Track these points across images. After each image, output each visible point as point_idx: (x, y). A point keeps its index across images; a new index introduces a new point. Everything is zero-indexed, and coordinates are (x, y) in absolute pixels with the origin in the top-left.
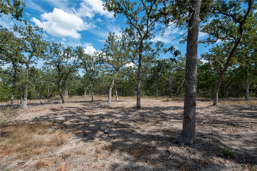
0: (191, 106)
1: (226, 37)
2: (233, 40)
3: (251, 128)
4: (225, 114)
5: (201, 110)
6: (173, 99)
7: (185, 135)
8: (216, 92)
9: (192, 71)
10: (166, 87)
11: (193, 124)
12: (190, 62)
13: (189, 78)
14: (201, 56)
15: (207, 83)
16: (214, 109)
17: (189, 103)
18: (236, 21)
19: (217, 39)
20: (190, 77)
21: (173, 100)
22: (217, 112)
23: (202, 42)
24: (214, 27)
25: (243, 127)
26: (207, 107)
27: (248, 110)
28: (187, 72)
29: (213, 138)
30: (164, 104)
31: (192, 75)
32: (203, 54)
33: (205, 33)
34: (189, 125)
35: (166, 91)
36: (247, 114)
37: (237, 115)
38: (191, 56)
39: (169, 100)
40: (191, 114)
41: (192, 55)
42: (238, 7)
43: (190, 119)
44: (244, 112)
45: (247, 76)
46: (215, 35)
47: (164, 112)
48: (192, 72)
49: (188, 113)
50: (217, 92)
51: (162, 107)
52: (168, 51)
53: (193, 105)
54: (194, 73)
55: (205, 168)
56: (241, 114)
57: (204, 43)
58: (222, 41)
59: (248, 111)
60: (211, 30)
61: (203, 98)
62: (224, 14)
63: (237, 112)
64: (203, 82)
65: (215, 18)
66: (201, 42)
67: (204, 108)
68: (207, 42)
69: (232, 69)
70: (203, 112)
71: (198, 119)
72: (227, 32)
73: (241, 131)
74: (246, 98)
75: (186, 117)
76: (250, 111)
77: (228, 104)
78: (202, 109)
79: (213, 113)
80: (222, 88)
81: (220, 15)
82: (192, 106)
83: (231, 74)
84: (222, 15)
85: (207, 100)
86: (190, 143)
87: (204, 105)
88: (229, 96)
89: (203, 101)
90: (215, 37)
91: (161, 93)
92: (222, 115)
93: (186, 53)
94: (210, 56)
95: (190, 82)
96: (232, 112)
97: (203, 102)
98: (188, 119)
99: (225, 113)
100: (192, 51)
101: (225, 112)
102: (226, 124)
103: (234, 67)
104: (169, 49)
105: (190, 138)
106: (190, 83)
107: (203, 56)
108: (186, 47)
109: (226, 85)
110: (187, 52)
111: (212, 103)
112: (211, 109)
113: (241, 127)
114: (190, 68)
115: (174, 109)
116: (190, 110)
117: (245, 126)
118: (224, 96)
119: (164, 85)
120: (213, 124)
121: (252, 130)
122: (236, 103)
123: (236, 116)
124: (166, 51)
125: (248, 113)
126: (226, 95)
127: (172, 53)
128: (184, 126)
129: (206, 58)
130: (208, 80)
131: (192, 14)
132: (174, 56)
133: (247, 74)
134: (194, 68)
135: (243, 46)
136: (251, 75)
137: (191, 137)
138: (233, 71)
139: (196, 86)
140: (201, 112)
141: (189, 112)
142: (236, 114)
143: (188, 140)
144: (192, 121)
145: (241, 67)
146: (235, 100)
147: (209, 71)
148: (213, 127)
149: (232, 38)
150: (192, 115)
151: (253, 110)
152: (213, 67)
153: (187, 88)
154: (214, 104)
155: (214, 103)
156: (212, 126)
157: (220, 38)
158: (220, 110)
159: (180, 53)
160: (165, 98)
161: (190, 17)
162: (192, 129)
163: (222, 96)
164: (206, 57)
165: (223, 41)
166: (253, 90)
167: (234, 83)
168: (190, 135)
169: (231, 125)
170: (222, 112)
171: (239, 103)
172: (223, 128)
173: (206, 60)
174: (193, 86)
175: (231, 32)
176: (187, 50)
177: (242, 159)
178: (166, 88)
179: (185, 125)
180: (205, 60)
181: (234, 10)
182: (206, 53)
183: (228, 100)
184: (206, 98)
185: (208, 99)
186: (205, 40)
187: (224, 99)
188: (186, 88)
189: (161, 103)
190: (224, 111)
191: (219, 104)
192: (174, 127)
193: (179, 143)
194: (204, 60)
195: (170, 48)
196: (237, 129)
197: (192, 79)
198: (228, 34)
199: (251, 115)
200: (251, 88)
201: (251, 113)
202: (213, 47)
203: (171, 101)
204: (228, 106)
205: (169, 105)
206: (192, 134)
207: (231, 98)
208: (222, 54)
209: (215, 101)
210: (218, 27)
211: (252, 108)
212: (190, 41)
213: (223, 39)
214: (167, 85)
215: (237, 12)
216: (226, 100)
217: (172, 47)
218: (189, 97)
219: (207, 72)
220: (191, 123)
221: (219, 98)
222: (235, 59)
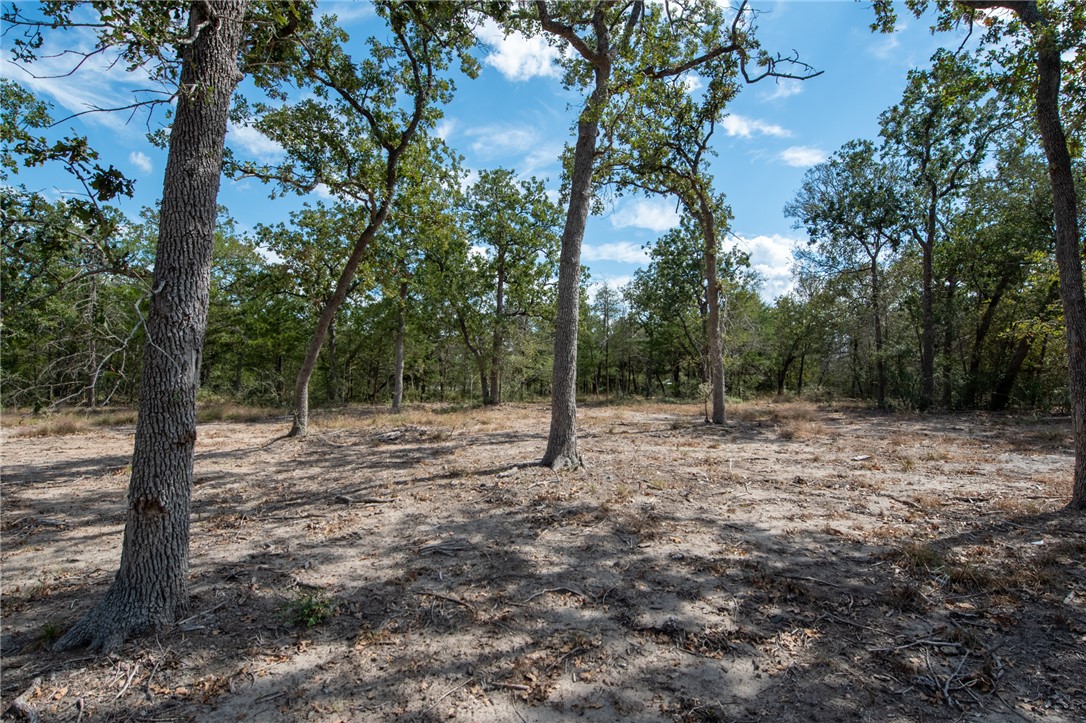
0: (172, 450)
1: (345, 184)
2: (366, 202)
3: (392, 502)
4: (327, 464)
5: (239, 462)
6: (101, 418)
7: (133, 592)
8: (303, 383)
9: (182, 288)
10: (59, 354)
11: (178, 529)
12: (179, 245)
13: (167, 318)
14: (259, 233)
15: (277, 345)
16: (293, 448)
17: (163, 433)
18: (381, 140)
19: (316, 182)
20: (174, 314)
21: (105, 423)
22: (301, 463)
23: (257, 175)
24: (309, 129)
25: (370, 502)
26: (266, 448)
27: (395, 444)
28: (161, 288)
29: (266, 569)
30: (37, 448)
31: (183, 305)
32: (266, 225)
33: (272, 139)
34: (156, 540)
35: (59, 375)
36: (389, 458)
37: (363, 463)
38: (182, 214)
39: (78, 425)
40: (169, 485)
41: (190, 214)
42: (388, 96)
43: (161, 509)
44: (383, 452)
45: (401, 335)
46: (309, 162)
47: (30, 494)
48: (182, 293)
49: (151, 484)
50: (307, 384)
51: (14, 468)
52: (52, 157)
53: (182, 444)
54: (191, 297)
55: (214, 709)
56: (374, 459)
57: (266, 179)
58: (332, 192)
59: (393, 448)
60: (296, 138)
61: (255, 411)
62: (346, 97)
63: (363, 456)
64: (260, 341)
65: (316, 99)
66: (252, 172)
67: (250, 452)
68: (278, 181)
69: (364, 305)
70: (244, 470)
71: (217, 503)
72: (349, 167)
73: (363, 519)
74: (395, 404)
75: (142, 505)
76: (400, 447)
77: (340, 427)
78: (241, 458)
79: (285, 468)
80: (328, 368)
81: (333, 93)
82: (174, 446)
83: (359, 321)
84: (340, 96)
85: (272, 418)
86: (157, 622)
87: (254, 440)
88: (351, 397)
89: (252, 420)
90: (309, 169)
91: (25, 386)
92: (315, 470)
93: (161, 198)
94: (291, 239)
95: (170, 334)
96: (350, 455)
97: (250, 428)
98: (152, 513)
99: (326, 460)
100: (189, 195)
101: (327, 457)
102: (322, 504)
103: (368, 297)
104: (61, 149)
105: (157, 598)
106: (169, 341)
107: (265, 235)
108: (165, 167)
109: (342, 360)
110: (164, 193)
111: (286, 427)
112: (279, 450)
113: (366, 502)
114: (174, 269)
115: (98, 474)
116: (163, 468)
117: (378, 499)
118: (332, 398)
119: (46, 344)
120: (277, 512)
121: (394, 507)
122: (366, 424)
123: (358, 469)
124: (36, 152)
125: (393, 454)
126: (340, 396)
127: (80, 177)
128: (131, 546)
129: (277, 244)
130: (281, 337)
131: (203, 31)
132: (94, 192)
133: (401, 325)
134: (193, 274)
135: (398, 232)
136: (411, 331)
137: (163, 593)
138: (367, 311)
139: (201, 357)
140: (236, 470)
141: (156, 476)
142: (360, 461)
143: (149, 608)
144: (173, 519)
145: (387, 302)
146: (364, 413)
147: (285, 298)
148: (276, 525)
149: (362, 195)
150: (172, 488)
151: (408, 442)
152: (300, 285)
153: (154, 362)
154: (294, 432)
155: (293, 428)
156: (269, 523)
157: (326, 182)
158: (311, 454)
159: (127, 186)
160: (50, 419)
161: (194, 39)
162: (169, 552)
163: (326, 401)
164: (276, 239)
165: (337, 195)
166: (416, 377)
167: (364, 354)
168: (158, 587)
169: (336, 503)
170: (317, 461)
171: (374, 422)
172: (308, 521)
173: (278, 253)
174: (186, 357)
175: (363, 173)
176: (168, 185)
177: (352, 614)
178: (67, 363)
179: (134, 544)
180: (274, 252)
181: (376, 99)
182: (278, 226)
183: (343, 414)
184: (267, 411)
185: (276, 412)
186: (273, 172)
187: (331, 412)
188: (151, 363)
189: (15, 446)
190: (324, 453)
191: (309, 429)
192: (81, 565)
193: (94, 643)
194: (270, 250)
195: (64, 141)
196: (353, 512)
197: (181, 323)
198: (353, 174)
199: (398, 460)
200: (410, 373)
201: (401, 451)
202: (307, 209)
203: (90, 431)
204: (339, 437)
205: (73, 452)
206: (169, 577)
207: (354, 405)
208: (336, 243)
209: (298, 418)
210: (324, 137)
211: (404, 436)
212: (183, 148)
213: (336, 187)
214: (72, 348)
215: (384, 109)
216: (339, 413)
217: (81, 143)
218: (163, 408)
219: (279, 303)
220: (164, 528)
221: (311, 407)
222: (367, 271)
